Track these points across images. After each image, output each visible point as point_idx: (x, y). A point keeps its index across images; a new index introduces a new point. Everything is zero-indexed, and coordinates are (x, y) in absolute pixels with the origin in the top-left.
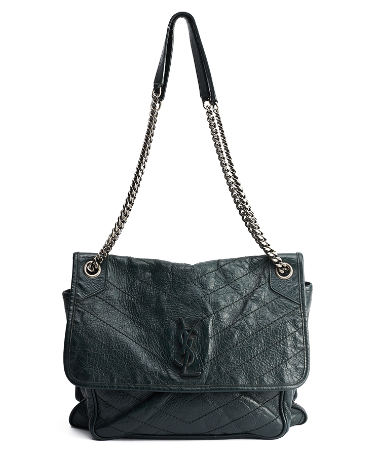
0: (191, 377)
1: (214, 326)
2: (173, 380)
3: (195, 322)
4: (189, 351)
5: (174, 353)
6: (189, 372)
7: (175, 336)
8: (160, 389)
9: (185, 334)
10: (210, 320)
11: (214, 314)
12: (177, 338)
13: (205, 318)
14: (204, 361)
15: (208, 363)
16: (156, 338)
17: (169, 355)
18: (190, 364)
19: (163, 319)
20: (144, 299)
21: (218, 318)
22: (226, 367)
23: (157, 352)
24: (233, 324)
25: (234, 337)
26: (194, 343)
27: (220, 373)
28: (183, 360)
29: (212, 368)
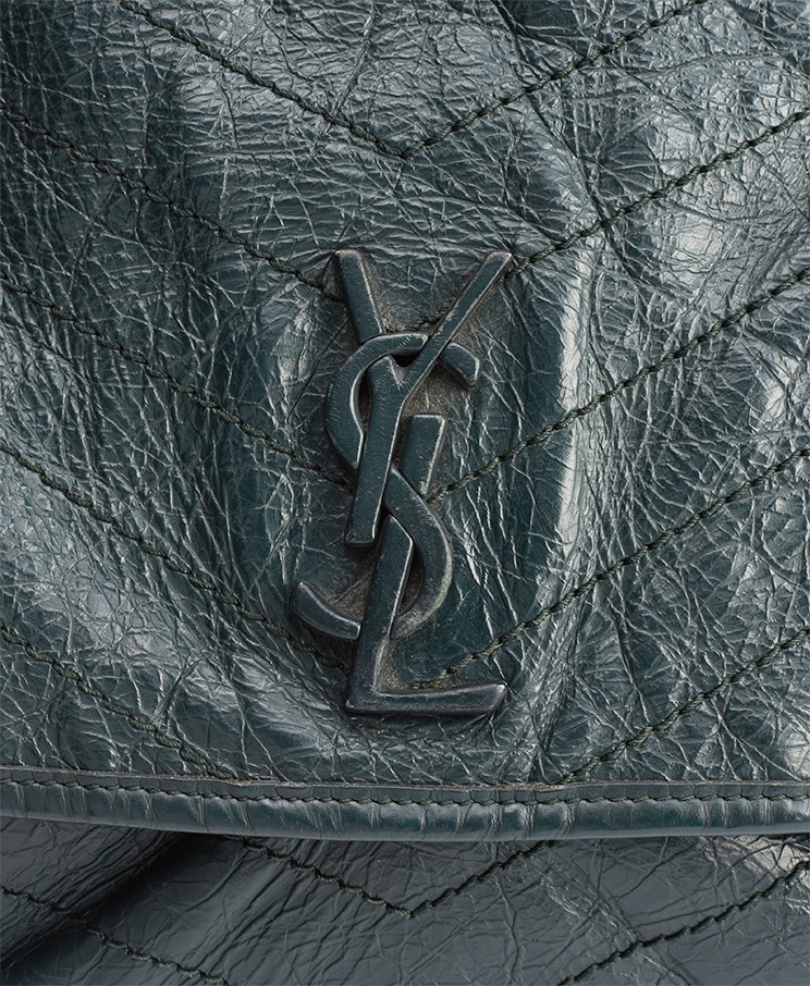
0: (426, 719)
1: (604, 320)
2: (283, 741)
3: (458, 287)
4: (413, 518)
5: (294, 532)
6: (406, 676)
7: (297, 397)
8: (178, 809)
9: (378, 383)
10: (571, 271)
11: (604, 224)
12: (316, 408)
13: (534, 258)
14: (524, 593)
15: (554, 608)
16: (157, 413)
17: (246, 547)
18: (415, 620)
19: (205, 267)
20: (55, 99)
21: (636, 258)
22: (702, 640)
23: (158, 522)
24: (750, 309)
25: (761, 409)
26: (447, 458)
27: (654, 692)
28: (363, 584)
29: (590, 654)
